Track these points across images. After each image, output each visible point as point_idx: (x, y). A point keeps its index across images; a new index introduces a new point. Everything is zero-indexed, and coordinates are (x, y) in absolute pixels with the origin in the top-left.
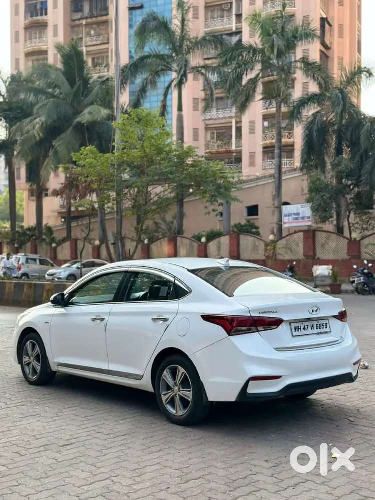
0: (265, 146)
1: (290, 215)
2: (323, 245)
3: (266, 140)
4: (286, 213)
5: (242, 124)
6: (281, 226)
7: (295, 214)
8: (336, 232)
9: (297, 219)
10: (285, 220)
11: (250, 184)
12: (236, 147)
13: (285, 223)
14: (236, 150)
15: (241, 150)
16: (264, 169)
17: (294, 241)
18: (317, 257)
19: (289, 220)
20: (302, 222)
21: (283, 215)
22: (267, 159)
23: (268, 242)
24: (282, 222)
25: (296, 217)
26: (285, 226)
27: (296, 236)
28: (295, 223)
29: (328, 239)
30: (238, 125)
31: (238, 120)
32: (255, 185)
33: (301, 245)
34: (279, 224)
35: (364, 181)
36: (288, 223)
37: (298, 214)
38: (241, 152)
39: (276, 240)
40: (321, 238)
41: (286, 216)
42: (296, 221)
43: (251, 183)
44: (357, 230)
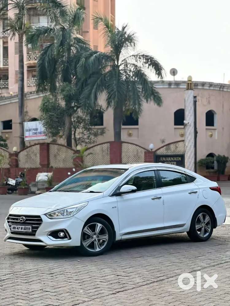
0: (28, 65)
1: (30, 130)
2: (55, 156)
3: (30, 60)
4: (28, 128)
5: (8, 44)
6: (23, 139)
7: (34, 129)
8: (66, 145)
9: (36, 133)
10: (27, 134)
11: (5, 102)
12: (4, 65)
13: (26, 137)
14: (4, 68)
15: (8, 68)
16: (29, 86)
17: (33, 152)
18: (50, 166)
19: (29, 134)
20: (39, 136)
21: (25, 130)
22: (31, 77)
23: (12, 153)
24: (24, 136)
25: (35, 132)
26: (26, 139)
27: (34, 148)
28: (34, 136)
29: (59, 150)
30: (5, 45)
31: (5, 41)
32: (9, 102)
33: (38, 155)
34: (21, 138)
35: (82, 103)
36: (29, 137)
37: (37, 129)
38: (7, 70)
39: (19, 151)
40: (54, 149)
41: (27, 131)
42: (35, 135)
43: (6, 100)
44: (82, 143)
